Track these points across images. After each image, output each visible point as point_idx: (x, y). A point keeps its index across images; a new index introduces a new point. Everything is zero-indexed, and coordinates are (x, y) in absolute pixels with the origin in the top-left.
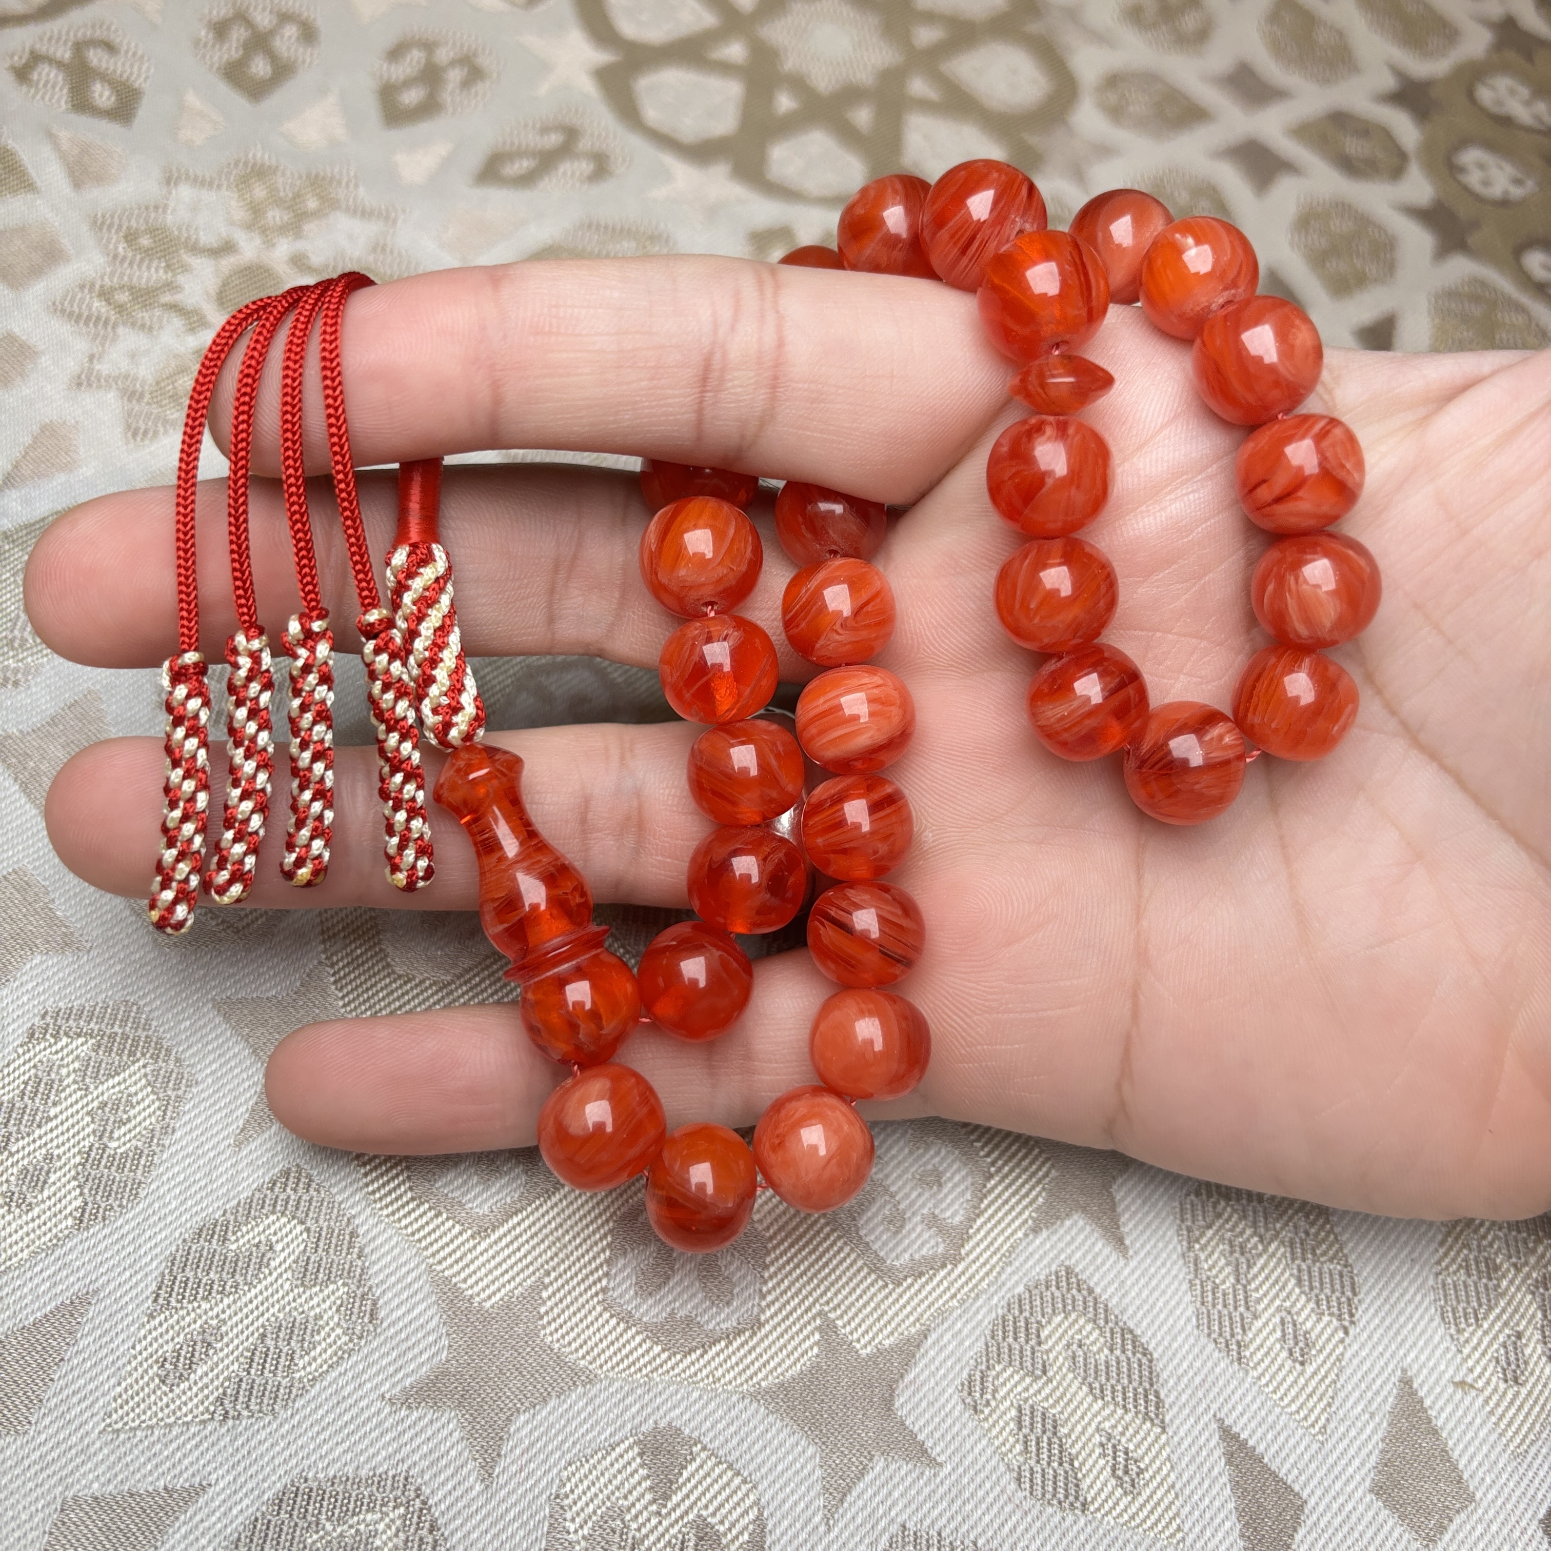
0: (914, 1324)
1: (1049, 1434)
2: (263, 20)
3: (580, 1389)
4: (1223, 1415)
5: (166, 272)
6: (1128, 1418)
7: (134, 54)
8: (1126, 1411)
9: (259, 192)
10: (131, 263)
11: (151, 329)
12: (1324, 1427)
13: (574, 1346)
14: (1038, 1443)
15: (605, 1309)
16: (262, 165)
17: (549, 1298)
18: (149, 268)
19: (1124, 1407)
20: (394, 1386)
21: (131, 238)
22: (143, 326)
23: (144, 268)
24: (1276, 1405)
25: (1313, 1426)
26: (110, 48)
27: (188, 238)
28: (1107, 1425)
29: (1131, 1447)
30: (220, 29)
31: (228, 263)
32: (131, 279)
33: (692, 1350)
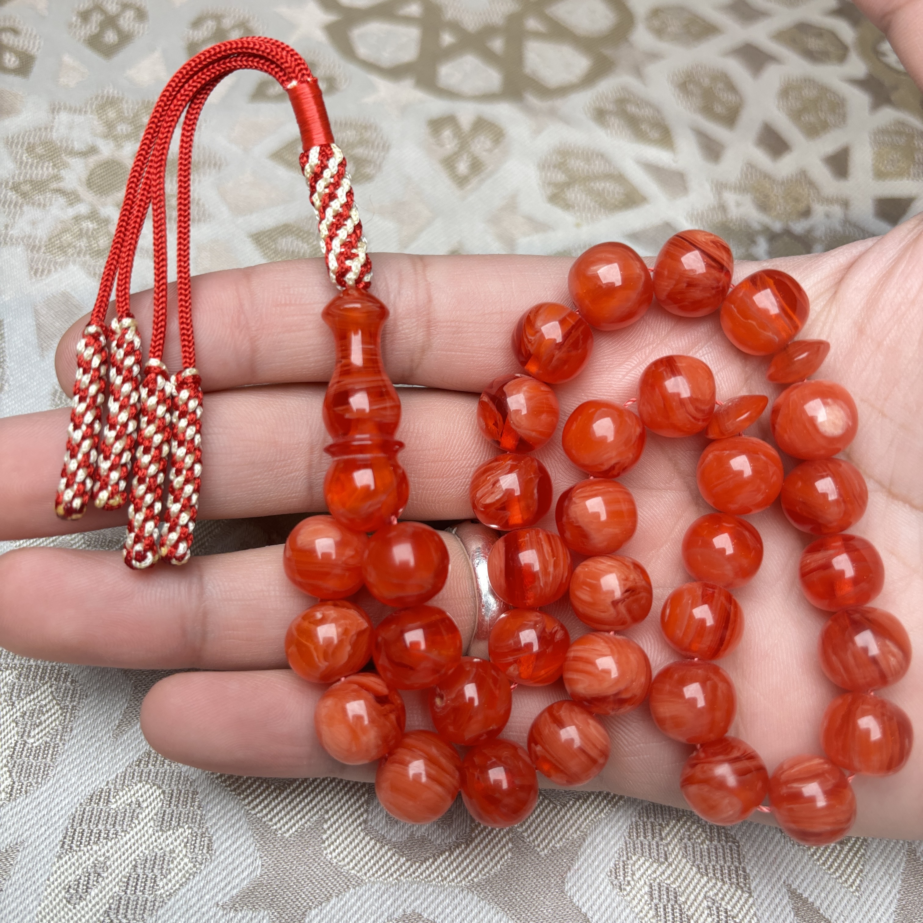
0: (576, 831)
1: (672, 902)
2: (112, 8)
3: (352, 891)
4: (790, 882)
5: (53, 169)
6: (725, 887)
7: (31, 35)
8: (724, 883)
9: (112, 114)
10: (31, 166)
11: (44, 206)
12: (859, 886)
13: (346, 860)
14: (665, 910)
15: (367, 834)
16: (113, 97)
17: (329, 828)
18: (42, 168)
19: (722, 880)
20: (224, 896)
21: (31, 149)
22: (39, 204)
23: (39, 168)
24: (825, 873)
25: (851, 886)
26: (15, 31)
27: (67, 147)
28: (711, 893)
29: (729, 908)
30: (85, 16)
31: (93, 160)
32: (31, 176)
33: (427, 859)
